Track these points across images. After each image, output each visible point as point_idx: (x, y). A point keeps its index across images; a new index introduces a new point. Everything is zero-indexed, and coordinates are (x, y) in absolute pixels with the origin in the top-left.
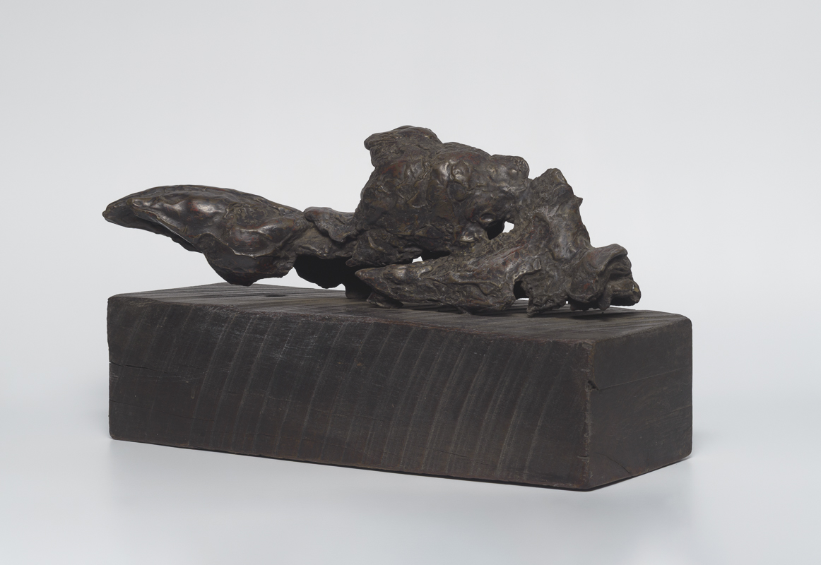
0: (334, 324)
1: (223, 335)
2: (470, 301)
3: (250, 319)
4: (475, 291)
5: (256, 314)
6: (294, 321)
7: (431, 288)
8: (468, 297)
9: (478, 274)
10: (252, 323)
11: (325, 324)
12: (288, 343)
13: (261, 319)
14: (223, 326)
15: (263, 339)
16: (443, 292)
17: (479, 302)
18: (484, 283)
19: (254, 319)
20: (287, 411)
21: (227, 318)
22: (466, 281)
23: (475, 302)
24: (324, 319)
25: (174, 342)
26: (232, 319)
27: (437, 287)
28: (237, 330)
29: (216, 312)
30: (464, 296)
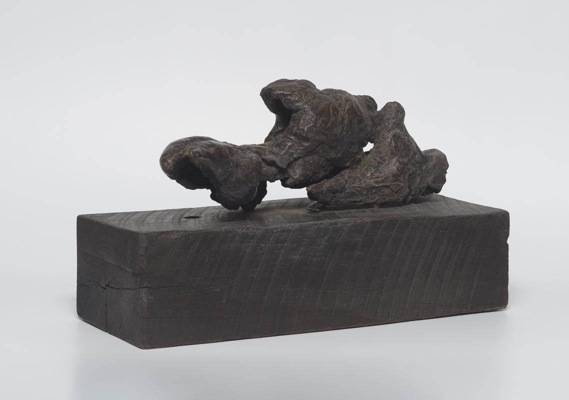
0: (340, 227)
1: (250, 249)
2: (385, 199)
3: (273, 233)
4: (387, 191)
5: (278, 229)
6: (308, 229)
7: (355, 193)
8: (383, 196)
9: (386, 179)
10: (275, 236)
11: (333, 227)
12: (304, 246)
13: (282, 231)
14: (250, 242)
15: (283, 247)
16: (364, 195)
17: (391, 198)
18: (394, 185)
19: (276, 233)
20: (303, 297)
21: (254, 235)
22: (381, 185)
23: (389, 198)
24: (331, 224)
25: (206, 261)
26: (258, 235)
27: (359, 192)
28: (262, 243)
29: (244, 232)
30: (379, 195)
